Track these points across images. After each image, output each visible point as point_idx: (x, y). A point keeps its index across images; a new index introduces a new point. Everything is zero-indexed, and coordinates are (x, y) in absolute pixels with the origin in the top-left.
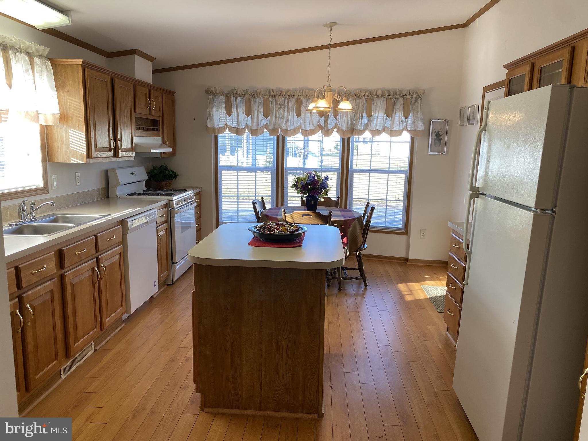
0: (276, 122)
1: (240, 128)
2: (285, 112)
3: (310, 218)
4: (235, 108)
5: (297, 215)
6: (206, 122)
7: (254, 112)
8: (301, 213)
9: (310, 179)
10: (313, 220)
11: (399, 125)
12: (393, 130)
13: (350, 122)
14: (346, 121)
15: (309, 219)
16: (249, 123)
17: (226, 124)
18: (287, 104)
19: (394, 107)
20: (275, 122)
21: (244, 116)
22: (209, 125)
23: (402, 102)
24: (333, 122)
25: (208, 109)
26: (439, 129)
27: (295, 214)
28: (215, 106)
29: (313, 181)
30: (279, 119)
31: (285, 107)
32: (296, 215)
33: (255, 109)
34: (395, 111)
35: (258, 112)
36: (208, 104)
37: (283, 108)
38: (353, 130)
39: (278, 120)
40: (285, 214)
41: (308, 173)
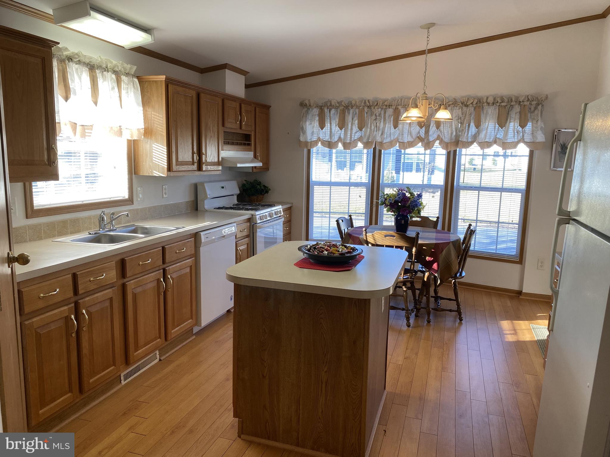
0: (371, 135)
1: (332, 142)
2: (381, 123)
3: (393, 239)
4: (329, 120)
5: (379, 235)
6: (299, 136)
7: (348, 125)
8: (383, 233)
9: (399, 196)
10: (397, 241)
11: (514, 136)
12: (506, 142)
13: (454, 133)
14: (450, 132)
15: (392, 240)
16: (342, 136)
17: (319, 137)
18: (383, 115)
19: (508, 115)
20: (370, 134)
21: (337, 128)
22: (302, 139)
23: (518, 110)
24: (435, 133)
25: (301, 122)
26: (565, 140)
27: (377, 234)
28: (309, 119)
29: (403, 198)
30: (374, 132)
31: (381, 117)
32: (378, 235)
33: (349, 121)
34: (509, 120)
35: (352, 124)
36: (302, 117)
37: (379, 119)
38: (458, 141)
39: (372, 133)
40: (366, 233)
41: (400, 190)
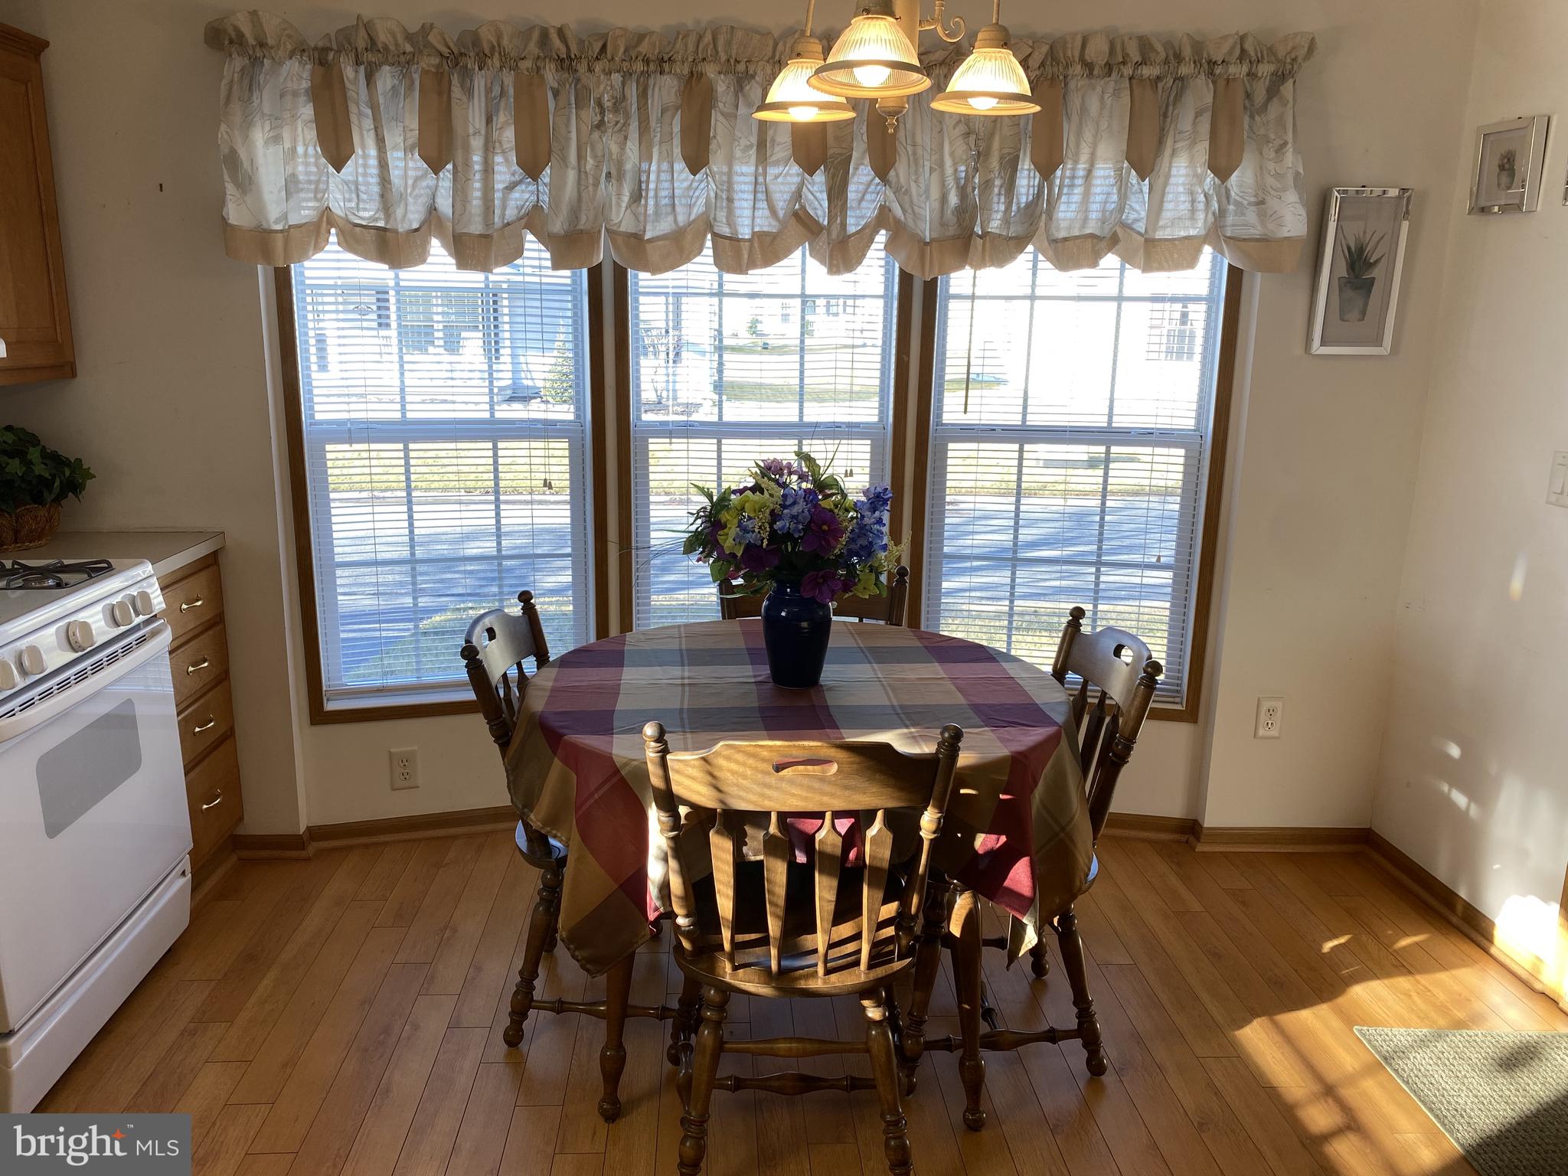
0: (584, 195)
1: (396, 232)
2: (629, 143)
3: (822, 779)
4: (368, 123)
5: (744, 764)
6: (222, 203)
7: (467, 150)
8: (765, 753)
10: (846, 787)
11: (1193, 211)
12: (1160, 240)
13: (953, 199)
14: (935, 194)
15: (816, 785)
16: (445, 204)
17: (328, 208)
18: (634, 107)
19: (1164, 122)
20: (580, 199)
21: (417, 164)
22: (236, 214)
23: (1209, 99)
24: (868, 197)
25: (223, 127)
26: (1365, 233)
27: (728, 758)
28: (263, 115)
29: (811, 519)
30: (596, 185)
31: (627, 116)
32: (737, 762)
33: (471, 131)
34: (1169, 142)
35: (489, 148)
36: (222, 102)
37: (617, 123)
38: (970, 236)
39: (591, 188)
41: (769, 469)
